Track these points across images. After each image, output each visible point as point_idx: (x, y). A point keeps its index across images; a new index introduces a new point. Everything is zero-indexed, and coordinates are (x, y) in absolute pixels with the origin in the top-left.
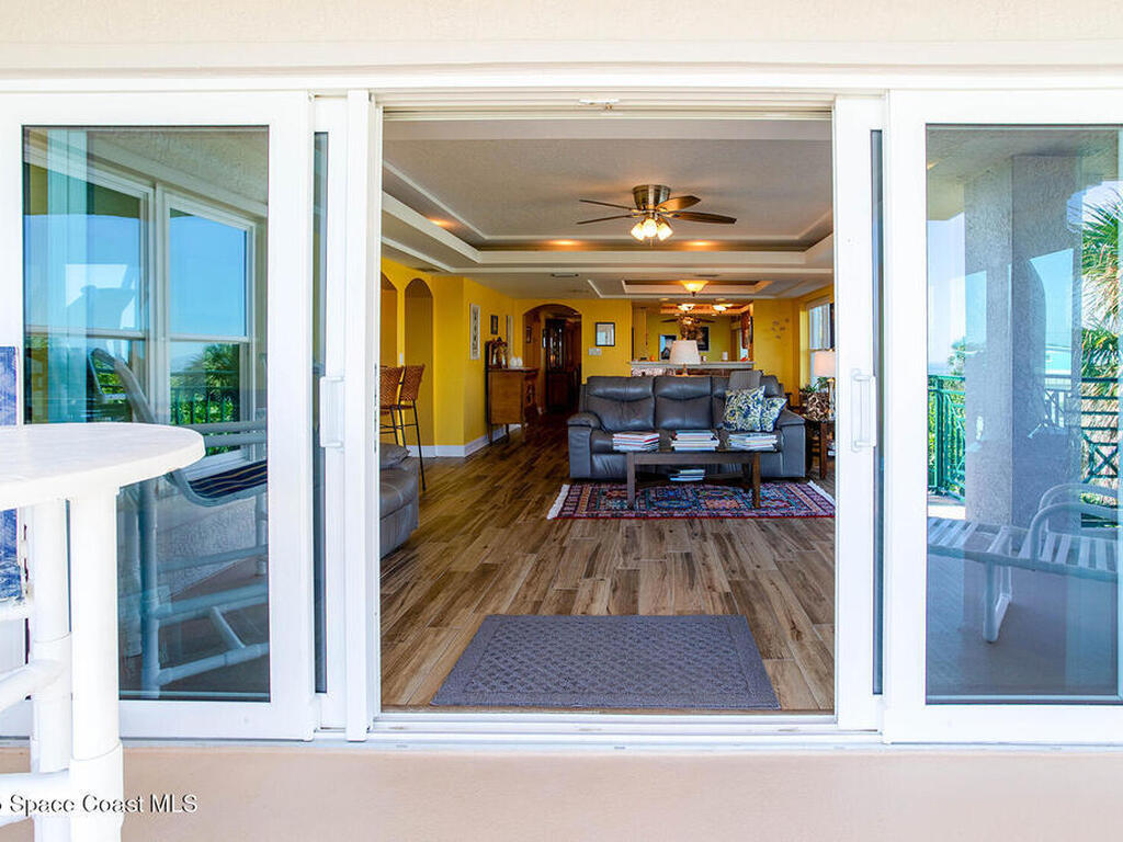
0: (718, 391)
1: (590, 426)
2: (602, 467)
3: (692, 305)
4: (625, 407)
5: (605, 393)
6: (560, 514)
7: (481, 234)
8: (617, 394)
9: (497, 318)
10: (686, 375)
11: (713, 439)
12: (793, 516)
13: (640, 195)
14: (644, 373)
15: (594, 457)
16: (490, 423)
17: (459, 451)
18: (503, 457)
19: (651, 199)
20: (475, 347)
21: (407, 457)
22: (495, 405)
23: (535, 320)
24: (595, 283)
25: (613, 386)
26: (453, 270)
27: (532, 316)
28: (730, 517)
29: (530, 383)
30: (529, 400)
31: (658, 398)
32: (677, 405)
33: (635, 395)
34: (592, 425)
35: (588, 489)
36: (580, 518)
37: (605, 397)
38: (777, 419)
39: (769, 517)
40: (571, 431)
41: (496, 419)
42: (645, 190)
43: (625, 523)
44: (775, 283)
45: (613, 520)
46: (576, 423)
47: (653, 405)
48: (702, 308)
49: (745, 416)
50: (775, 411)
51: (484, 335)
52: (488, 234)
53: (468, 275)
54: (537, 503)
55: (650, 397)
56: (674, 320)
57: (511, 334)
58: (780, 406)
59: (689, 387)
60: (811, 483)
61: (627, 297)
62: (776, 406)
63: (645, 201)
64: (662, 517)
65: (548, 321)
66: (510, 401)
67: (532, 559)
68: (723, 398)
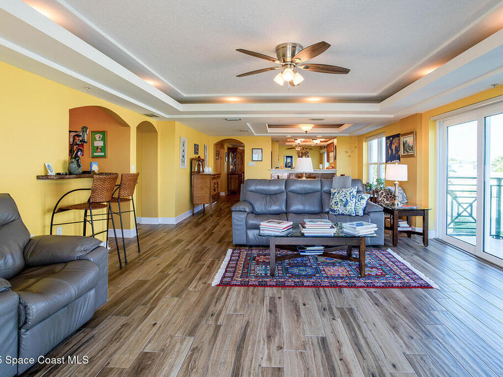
0: (326, 188)
1: (246, 212)
2: (253, 238)
3: (303, 140)
4: (268, 198)
5: (255, 189)
6: (221, 281)
7: (182, 94)
8: (263, 190)
9: (198, 145)
10: (304, 178)
11: (332, 227)
12: (393, 287)
13: (280, 51)
14: (278, 177)
15: (248, 231)
16: (193, 204)
17: (172, 221)
18: (197, 225)
19: (289, 54)
20: (183, 162)
21: (99, 247)
22: (195, 194)
23: (221, 148)
24: (251, 125)
25: (261, 185)
26: (167, 116)
27: (220, 145)
28: (346, 287)
29: (215, 181)
30: (215, 191)
31: (289, 193)
32: (300, 197)
33: (274, 191)
34: (247, 210)
35: (244, 253)
36: (236, 285)
37: (256, 192)
38: (365, 208)
39: (374, 287)
40: (234, 215)
41: (196, 201)
42: (284, 47)
43: (269, 291)
44: (353, 126)
45: (260, 288)
46: (237, 209)
47: (285, 197)
48: (307, 142)
49: (345, 205)
50: (364, 202)
51: (190, 154)
52: (187, 93)
53: (178, 120)
54: (208, 267)
55: (283, 192)
56: (293, 148)
57: (207, 154)
58: (366, 198)
59: (308, 186)
60: (389, 250)
61: (268, 135)
62: (364, 199)
63: (284, 56)
64: (296, 286)
65: (229, 149)
66: (204, 192)
67: (189, 342)
68: (329, 193)
